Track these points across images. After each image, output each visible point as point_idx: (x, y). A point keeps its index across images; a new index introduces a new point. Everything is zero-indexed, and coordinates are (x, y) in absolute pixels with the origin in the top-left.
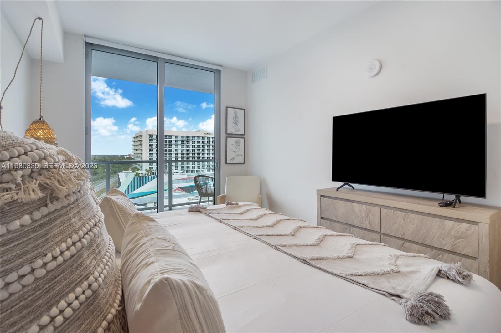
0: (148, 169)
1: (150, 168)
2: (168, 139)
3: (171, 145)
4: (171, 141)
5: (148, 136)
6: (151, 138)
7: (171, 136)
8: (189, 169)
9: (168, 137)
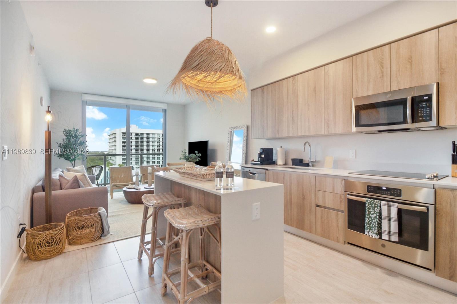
0: (121, 164)
1: (123, 163)
2: (140, 137)
3: (143, 142)
4: (143, 138)
5: (122, 134)
6: (124, 136)
7: (143, 134)
8: (160, 164)
9: (140, 135)
